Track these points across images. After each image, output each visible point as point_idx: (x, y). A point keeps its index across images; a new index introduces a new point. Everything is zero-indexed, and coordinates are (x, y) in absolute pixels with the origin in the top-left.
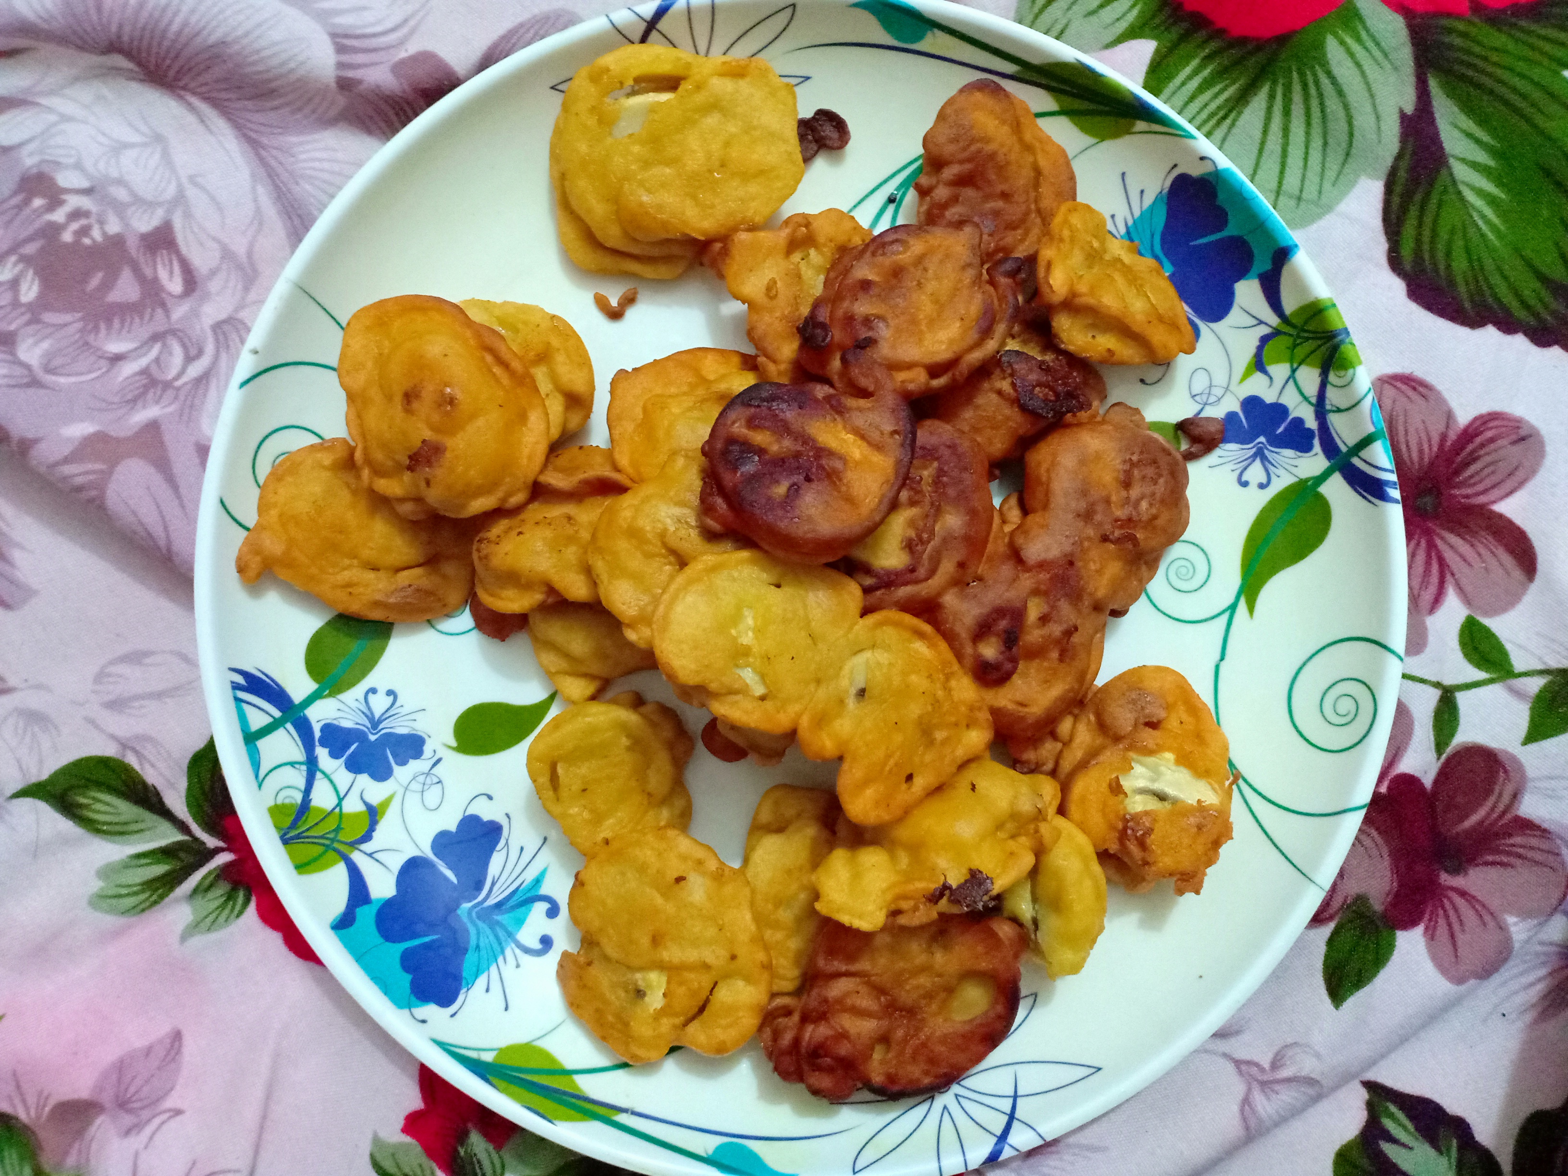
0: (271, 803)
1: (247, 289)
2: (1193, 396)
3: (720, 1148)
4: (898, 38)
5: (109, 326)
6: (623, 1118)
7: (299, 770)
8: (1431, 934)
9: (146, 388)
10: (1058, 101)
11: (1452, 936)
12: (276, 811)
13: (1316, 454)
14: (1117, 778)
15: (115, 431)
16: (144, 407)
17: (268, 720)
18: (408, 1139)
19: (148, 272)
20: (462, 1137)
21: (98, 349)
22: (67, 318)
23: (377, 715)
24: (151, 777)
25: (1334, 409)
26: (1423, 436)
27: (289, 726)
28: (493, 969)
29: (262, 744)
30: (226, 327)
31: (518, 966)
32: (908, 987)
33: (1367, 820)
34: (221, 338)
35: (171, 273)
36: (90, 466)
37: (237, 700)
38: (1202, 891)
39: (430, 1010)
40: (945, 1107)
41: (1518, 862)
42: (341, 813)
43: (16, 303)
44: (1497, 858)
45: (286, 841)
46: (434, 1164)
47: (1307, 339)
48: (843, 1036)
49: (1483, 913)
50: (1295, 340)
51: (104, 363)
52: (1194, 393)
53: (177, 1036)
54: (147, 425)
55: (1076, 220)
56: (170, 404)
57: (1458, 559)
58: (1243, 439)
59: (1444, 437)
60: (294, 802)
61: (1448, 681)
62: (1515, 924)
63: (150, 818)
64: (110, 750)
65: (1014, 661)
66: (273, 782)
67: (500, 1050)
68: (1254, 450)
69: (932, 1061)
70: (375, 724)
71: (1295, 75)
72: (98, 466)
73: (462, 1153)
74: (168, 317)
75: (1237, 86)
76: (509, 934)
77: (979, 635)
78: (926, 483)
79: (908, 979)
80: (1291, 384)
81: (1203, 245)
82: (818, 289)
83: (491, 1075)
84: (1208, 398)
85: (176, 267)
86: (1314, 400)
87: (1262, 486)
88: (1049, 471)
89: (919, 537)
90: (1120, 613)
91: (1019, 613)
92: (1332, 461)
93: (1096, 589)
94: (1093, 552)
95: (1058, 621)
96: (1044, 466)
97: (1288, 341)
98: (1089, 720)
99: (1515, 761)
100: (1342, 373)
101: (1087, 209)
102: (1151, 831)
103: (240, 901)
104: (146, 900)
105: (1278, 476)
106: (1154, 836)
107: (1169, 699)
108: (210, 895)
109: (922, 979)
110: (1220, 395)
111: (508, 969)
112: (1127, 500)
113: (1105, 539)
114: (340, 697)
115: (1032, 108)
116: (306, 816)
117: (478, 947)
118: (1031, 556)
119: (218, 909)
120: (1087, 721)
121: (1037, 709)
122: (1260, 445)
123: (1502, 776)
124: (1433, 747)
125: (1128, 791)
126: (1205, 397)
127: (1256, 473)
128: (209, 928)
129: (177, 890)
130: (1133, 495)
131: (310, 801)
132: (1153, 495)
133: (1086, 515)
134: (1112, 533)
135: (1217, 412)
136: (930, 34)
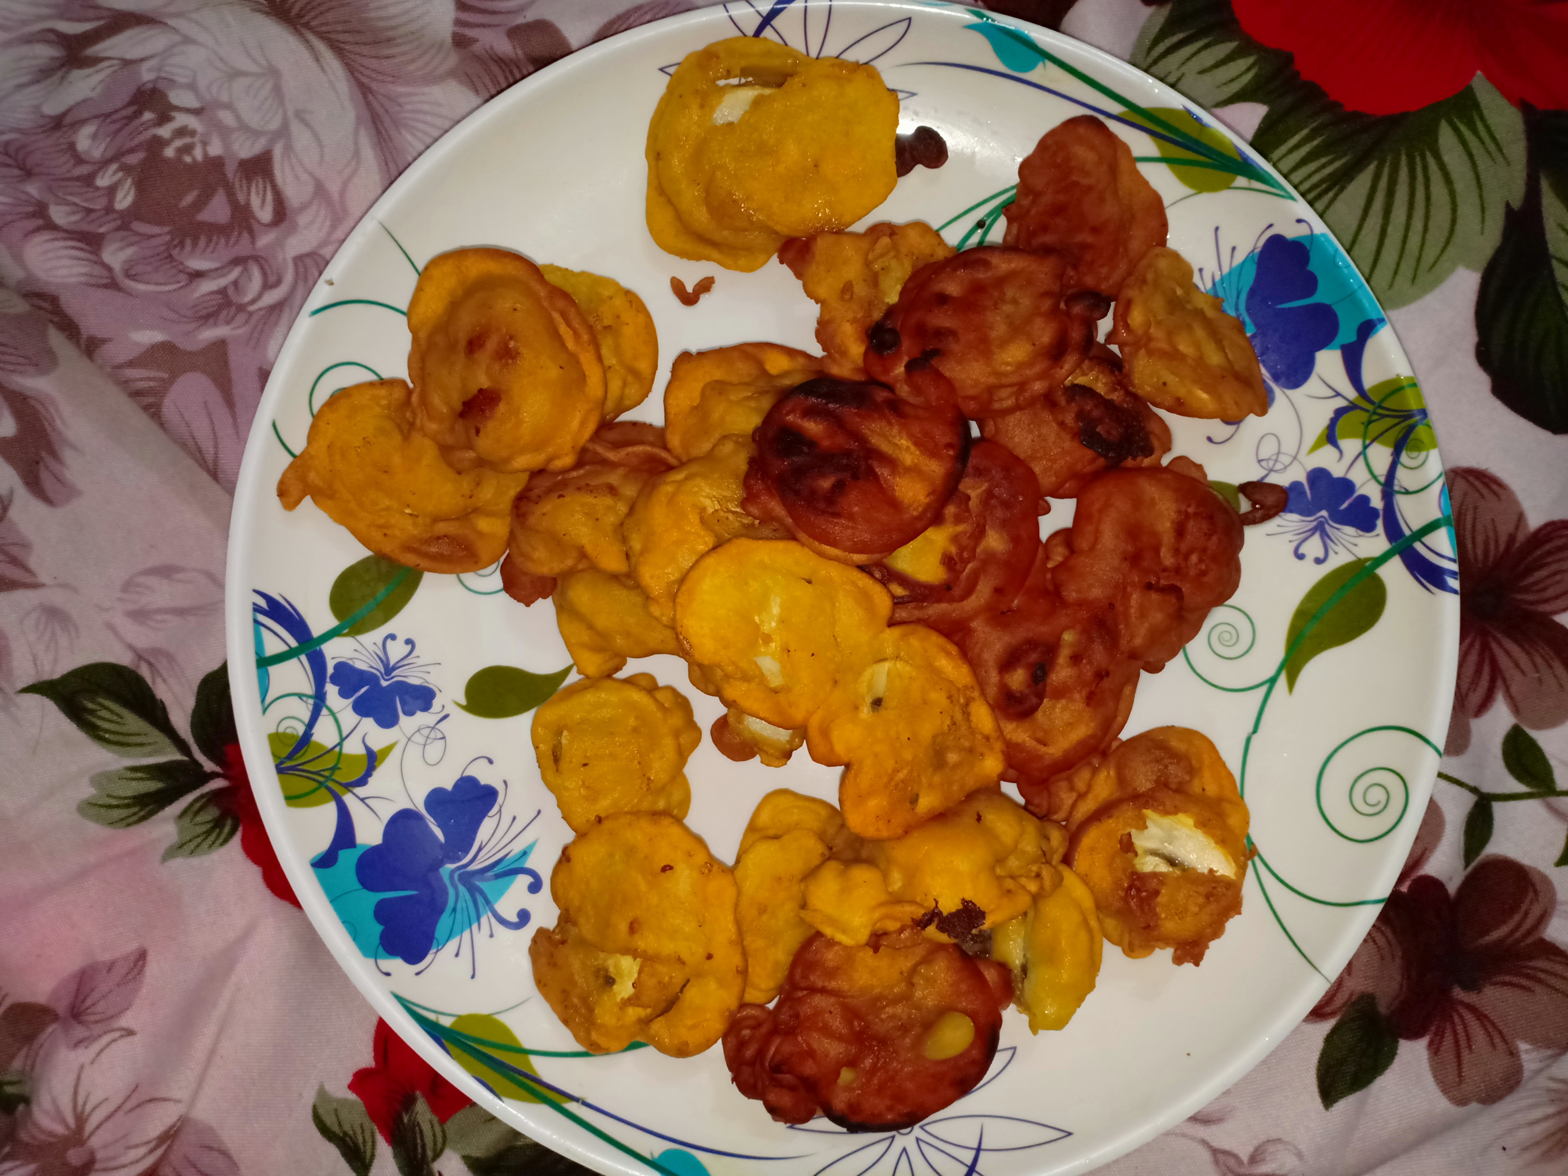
0: (273, 730)
1: (334, 227)
2: (1259, 461)
3: (666, 1154)
4: (1008, 65)
5: (195, 244)
6: (573, 1107)
7: (306, 702)
8: (1434, 1049)
9: (220, 308)
10: (1160, 147)
11: (1458, 1056)
12: (276, 739)
13: (1378, 535)
14: (1129, 835)
15: (185, 344)
16: (215, 324)
17: (283, 648)
18: (352, 1096)
19: (241, 198)
20: (409, 1103)
21: (182, 263)
22: (156, 230)
23: (392, 662)
24: (161, 692)
25: (1403, 490)
26: (1491, 534)
27: (303, 658)
28: (466, 934)
29: (274, 671)
30: (308, 261)
31: (491, 936)
32: (883, 1016)
33: (1383, 917)
34: (301, 270)
35: (263, 201)
36: (152, 374)
37: (256, 622)
38: (1201, 963)
39: (396, 965)
40: (904, 1150)
41: (1538, 988)
42: (340, 753)
43: (109, 209)
44: (1515, 980)
45: (280, 770)
46: (376, 1127)
47: (1383, 416)
48: (811, 1054)
49: (1495, 1034)
50: (1371, 416)
51: (182, 277)
52: (1261, 458)
53: (142, 956)
54: (214, 344)
55: (1163, 264)
56: (239, 327)
57: (1511, 665)
58: (1305, 512)
59: (1512, 538)
60: (295, 733)
61: (1487, 788)
62: (1527, 1051)
63: (156, 735)
64: (124, 659)
65: (1041, 697)
66: (278, 710)
67: (460, 1017)
68: (1315, 523)
69: (899, 1097)
70: (389, 670)
71: (1404, 158)
72: (159, 374)
73: (406, 1120)
74: (253, 242)
75: (1343, 161)
76: (488, 902)
77: (1007, 665)
78: (974, 503)
79: (885, 1007)
80: (1361, 461)
81: (1289, 309)
82: (893, 298)
83: (446, 1040)
84: (1274, 465)
85: (269, 197)
86: (1382, 479)
87: (1318, 561)
88: (1101, 511)
89: (960, 554)
90: (1155, 668)
91: (1051, 649)
92: (1394, 544)
93: (1132, 637)
94: (1135, 598)
95: (1090, 663)
96: (1097, 506)
97: (1363, 416)
98: (1109, 773)
99: (1546, 881)
100: (1414, 454)
101: (1176, 257)
102: (1157, 893)
103: (227, 829)
104: (134, 814)
105: (1336, 553)
106: (1162, 899)
107: (1194, 762)
108: (199, 819)
109: (899, 1009)
110: (1287, 463)
111: (481, 937)
112: (1176, 551)
113: (1149, 587)
114: (359, 637)
115: (1136, 152)
116: (305, 748)
117: (454, 910)
118: (1071, 594)
119: (204, 833)
120: (1106, 774)
121: (1055, 750)
122: (1322, 519)
123: (1531, 895)
124: (1462, 853)
125: (1140, 852)
126: (1271, 463)
127: (1314, 547)
128: (192, 852)
129: (167, 809)
130: (1184, 547)
131: (312, 735)
132: (1204, 550)
133: (1134, 559)
134: (1158, 582)
135: (1282, 480)
136: (1040, 65)
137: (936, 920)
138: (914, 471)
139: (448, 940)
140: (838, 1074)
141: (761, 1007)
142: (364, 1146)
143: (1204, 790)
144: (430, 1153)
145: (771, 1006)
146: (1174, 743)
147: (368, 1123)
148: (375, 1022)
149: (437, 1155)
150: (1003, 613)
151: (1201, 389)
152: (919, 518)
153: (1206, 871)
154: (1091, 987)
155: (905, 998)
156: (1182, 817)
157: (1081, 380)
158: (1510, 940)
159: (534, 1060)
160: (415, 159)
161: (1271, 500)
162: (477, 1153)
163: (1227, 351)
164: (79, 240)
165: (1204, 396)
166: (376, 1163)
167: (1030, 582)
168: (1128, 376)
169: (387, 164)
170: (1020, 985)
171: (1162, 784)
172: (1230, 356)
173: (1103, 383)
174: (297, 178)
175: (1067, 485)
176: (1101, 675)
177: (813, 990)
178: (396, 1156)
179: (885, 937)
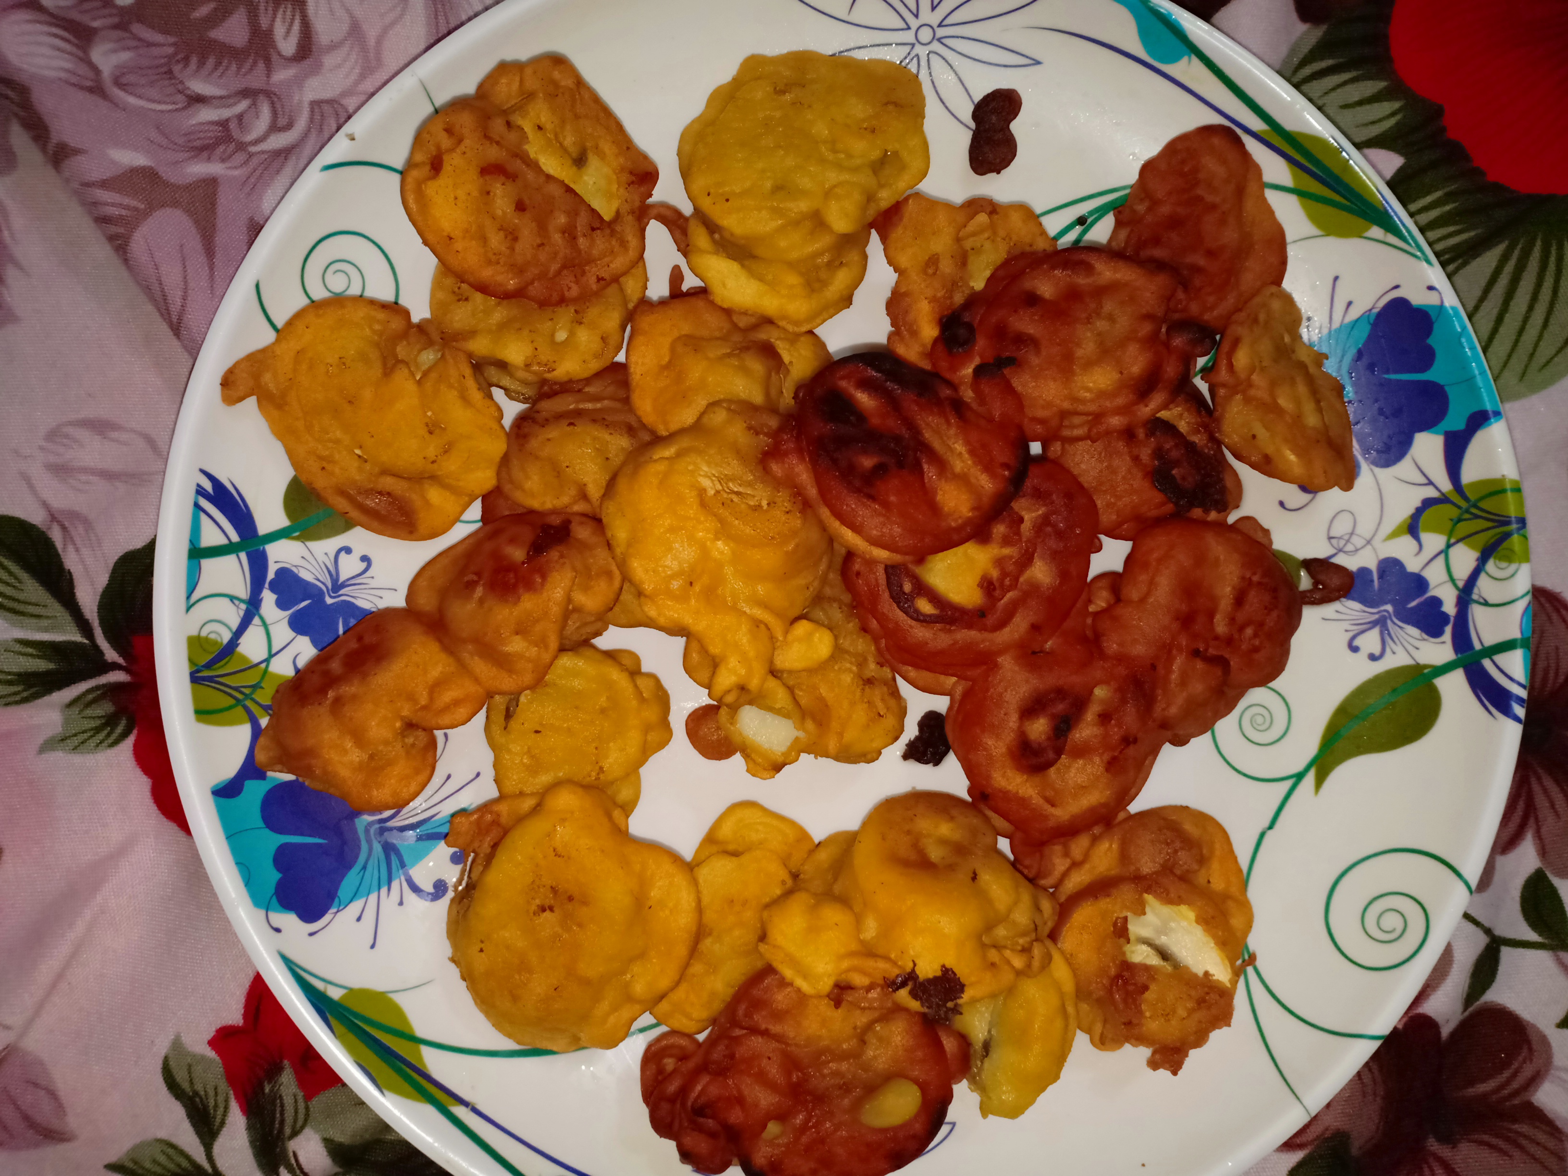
0: (194, 632)
1: (363, 77)
2: (1330, 538)
4: (1150, 53)
5: (201, 64)
6: (460, 1112)
7: (238, 607)
9: (218, 142)
10: (1295, 177)
12: (196, 643)
13: (1444, 643)
14: (1126, 919)
15: (169, 174)
16: (209, 159)
17: (223, 541)
18: (211, 1054)
19: (264, 22)
20: (274, 1071)
21: (182, 82)
22: (159, 38)
23: (342, 578)
24: (71, 561)
25: (1482, 601)
26: (1553, 663)
27: (243, 556)
28: (373, 897)
29: (208, 565)
30: (326, 107)
31: (401, 903)
32: (825, 1071)
33: (1376, 1056)
34: (317, 117)
35: (288, 31)
36: (126, 201)
37: (197, 505)
38: (1179, 1072)
39: (289, 920)
41: (1517, 1153)
42: (266, 671)
44: (1494, 1141)
45: (195, 678)
46: (232, 1092)
47: (1477, 517)
48: (740, 1100)
50: (1461, 514)
51: (181, 99)
52: (1332, 535)
54: (204, 180)
55: (1276, 305)
56: (236, 168)
57: (1547, 804)
58: (1367, 602)
60: (219, 640)
61: (1499, 931)
63: (56, 609)
64: (35, 516)
65: (1059, 752)
66: (204, 610)
67: (351, 990)
68: (1376, 616)
69: (826, 1161)
70: (337, 586)
72: (134, 203)
73: (267, 1090)
74: (268, 76)
76: (403, 865)
77: (1029, 711)
78: (1026, 527)
79: (829, 1062)
80: (1441, 559)
81: (1398, 381)
82: (978, 284)
83: (331, 1014)
84: (1345, 545)
85: (296, 27)
86: (1461, 584)
87: (1373, 658)
88: (1160, 561)
89: (1001, 580)
90: (1180, 741)
91: (1080, 703)
92: (1459, 656)
93: (1169, 705)
94: (1178, 663)
95: (1119, 726)
96: (1155, 555)
97: (1454, 512)
98: (1111, 846)
99: (1544, 1041)
100: (1504, 564)
101: (1288, 299)
102: (1146, 988)
103: (119, 730)
104: (15, 694)
105: (1394, 653)
106: (1148, 995)
107: (1205, 851)
108: (89, 712)
109: (844, 1066)
110: (1359, 546)
111: (389, 902)
112: (1232, 620)
113: (1196, 653)
114: (310, 544)
115: (1268, 176)
116: (227, 659)
117: (364, 868)
118: (1112, 646)
119: (92, 729)
120: (1107, 845)
121: (1062, 814)
122: (1385, 614)
123: (1525, 1052)
124: (1465, 996)
125: (1132, 937)
126: (1342, 543)
127: (1371, 641)
128: (75, 748)
129: (54, 694)
130: (1241, 617)
131: (238, 645)
132: (1261, 625)
133: (1186, 620)
134: (1206, 650)
135: (1352, 563)
136: (1185, 59)
137: (910, 985)
138: (963, 479)
139: (351, 901)
140: (765, 1127)
141: (690, 1037)
142: (215, 1111)
143: (1209, 882)
144: (288, 1131)
145: (701, 1037)
146: (1189, 827)
147: (223, 1085)
148: (252, 976)
149: (295, 1133)
150: (1034, 653)
151: (1292, 450)
152: (959, 529)
153: (1201, 973)
154: (1056, 1077)
155: (854, 1055)
156: (1184, 909)
157: (1164, 414)
158: (1494, 1098)
159: (426, 1051)
160: (470, 19)
161: (1335, 581)
162: (340, 1137)
163: (1324, 413)
164: (65, 29)
165: (1292, 457)
166: (225, 1131)
167: (1069, 624)
168: (1218, 421)
169: (436, 18)
170: (979, 1063)
171: (1168, 869)
172: (1326, 419)
173: (1188, 423)
174: (332, 11)
175: (1125, 526)
176: (1128, 741)
177: (755, 1031)
178: (250, 1128)
179: (850, 992)
